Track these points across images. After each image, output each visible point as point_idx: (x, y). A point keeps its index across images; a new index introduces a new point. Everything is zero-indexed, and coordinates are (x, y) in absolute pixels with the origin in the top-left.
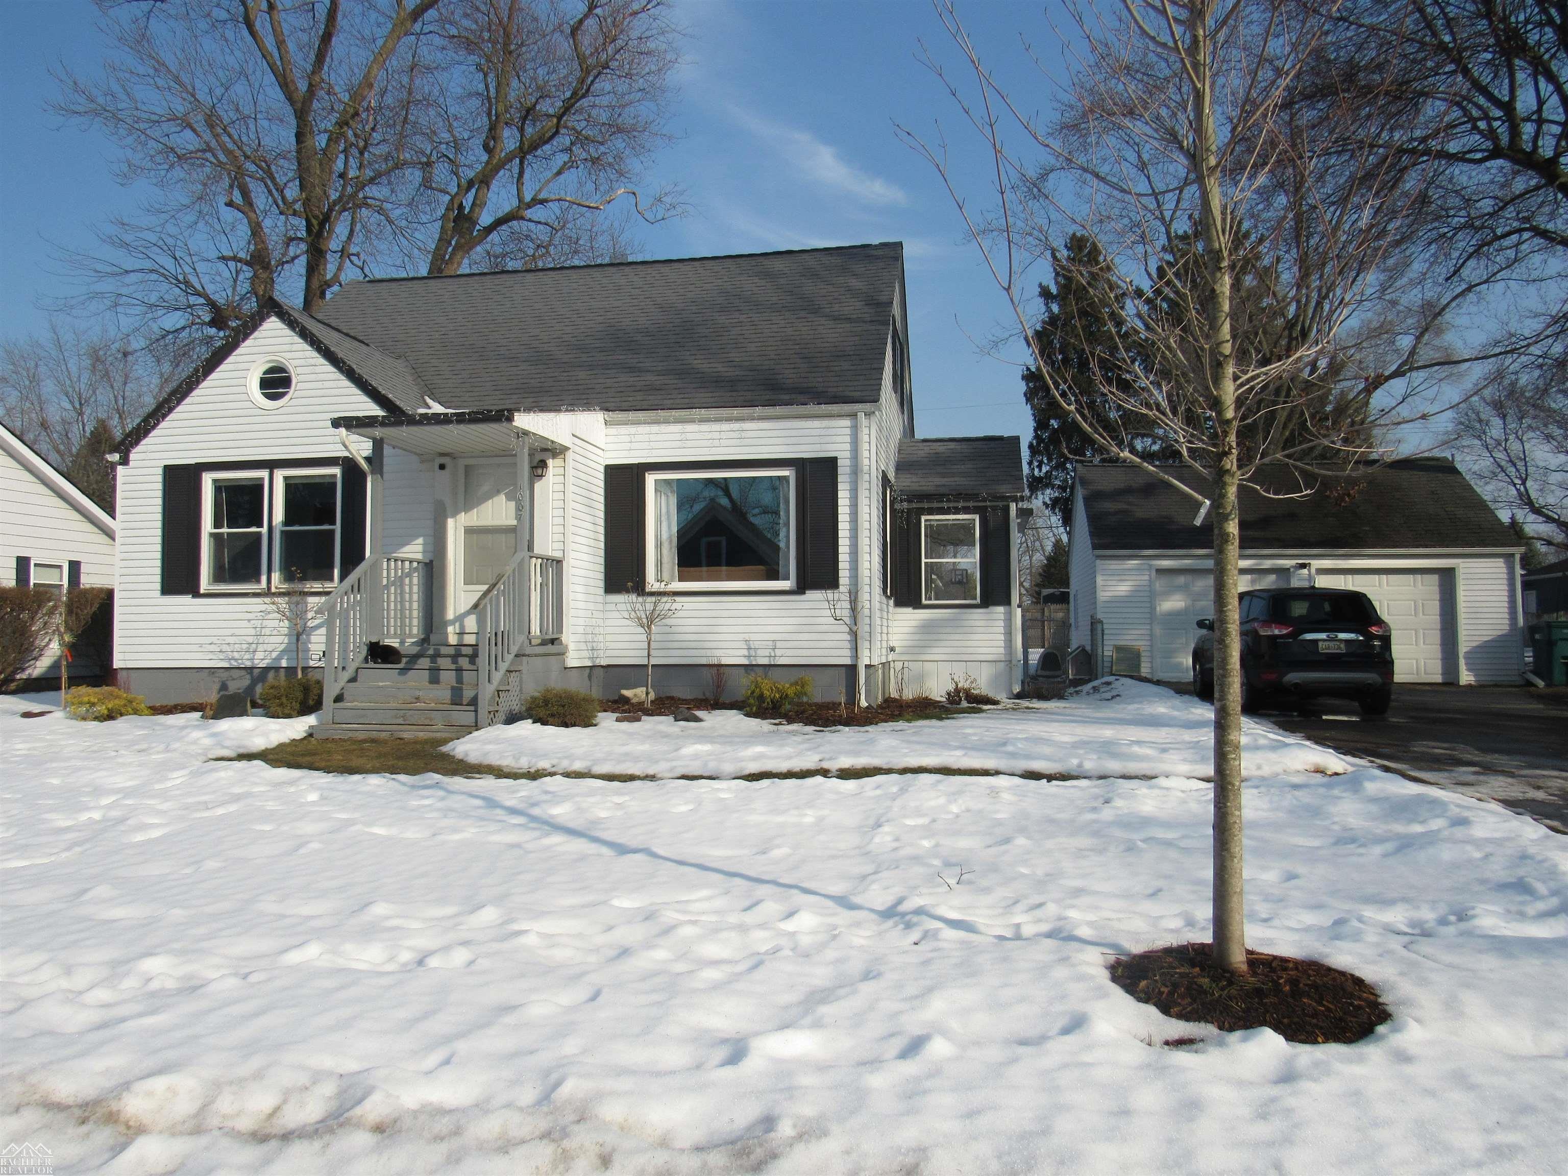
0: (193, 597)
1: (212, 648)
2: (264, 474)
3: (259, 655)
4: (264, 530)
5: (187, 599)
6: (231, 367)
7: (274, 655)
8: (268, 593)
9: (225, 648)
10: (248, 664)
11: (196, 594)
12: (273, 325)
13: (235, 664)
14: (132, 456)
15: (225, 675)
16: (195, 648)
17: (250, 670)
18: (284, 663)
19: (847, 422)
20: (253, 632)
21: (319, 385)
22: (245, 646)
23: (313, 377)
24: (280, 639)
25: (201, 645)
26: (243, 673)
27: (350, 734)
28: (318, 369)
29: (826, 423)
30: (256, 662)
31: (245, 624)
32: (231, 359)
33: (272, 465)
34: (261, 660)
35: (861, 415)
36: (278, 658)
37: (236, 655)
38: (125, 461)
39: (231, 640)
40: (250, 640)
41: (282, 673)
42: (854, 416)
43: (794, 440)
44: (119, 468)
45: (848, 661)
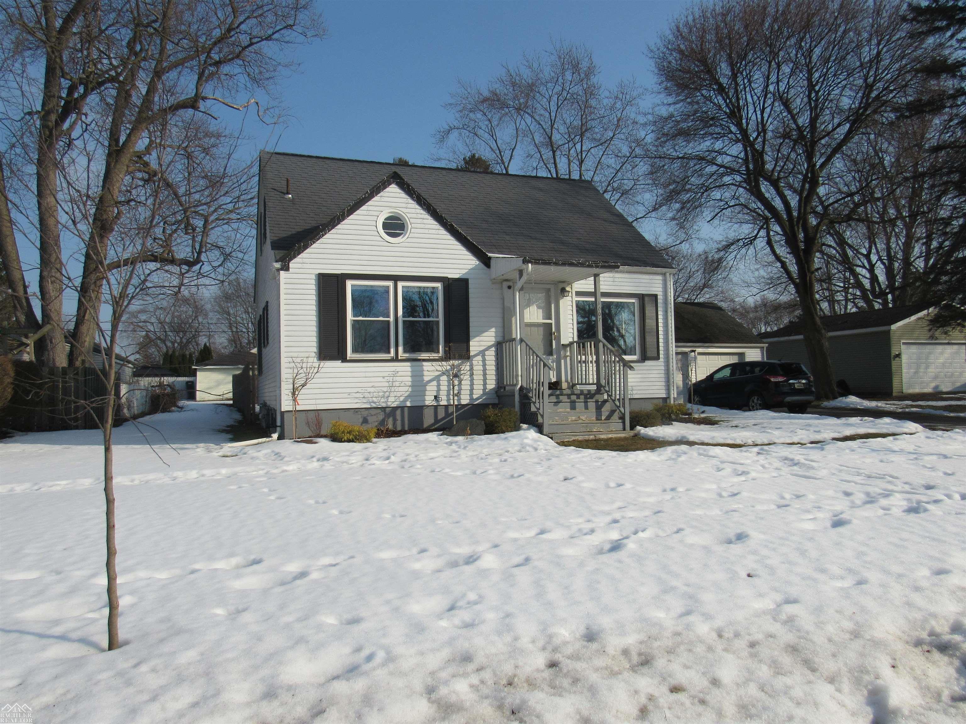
0: (342, 362)
1: (358, 395)
2: (390, 284)
3: (391, 399)
4: (392, 319)
5: (338, 363)
6: (365, 213)
7: (402, 399)
8: (396, 359)
9: (367, 395)
10: (384, 405)
11: (344, 359)
12: (393, 190)
13: (374, 405)
14: (291, 265)
15: (365, 413)
16: (346, 395)
17: (383, 409)
18: (408, 404)
19: (660, 277)
20: (387, 384)
21: (426, 231)
22: (381, 394)
23: (422, 226)
24: (406, 389)
25: (349, 394)
26: (379, 411)
27: (574, 438)
28: (425, 221)
29: (651, 277)
30: (389, 404)
31: (381, 379)
32: (364, 208)
33: (396, 279)
34: (393, 402)
35: (668, 275)
36: (405, 401)
37: (375, 400)
38: (286, 268)
39: (372, 390)
40: (385, 389)
41: (406, 410)
42: (664, 274)
43: (637, 284)
44: (282, 272)
45: (664, 396)
